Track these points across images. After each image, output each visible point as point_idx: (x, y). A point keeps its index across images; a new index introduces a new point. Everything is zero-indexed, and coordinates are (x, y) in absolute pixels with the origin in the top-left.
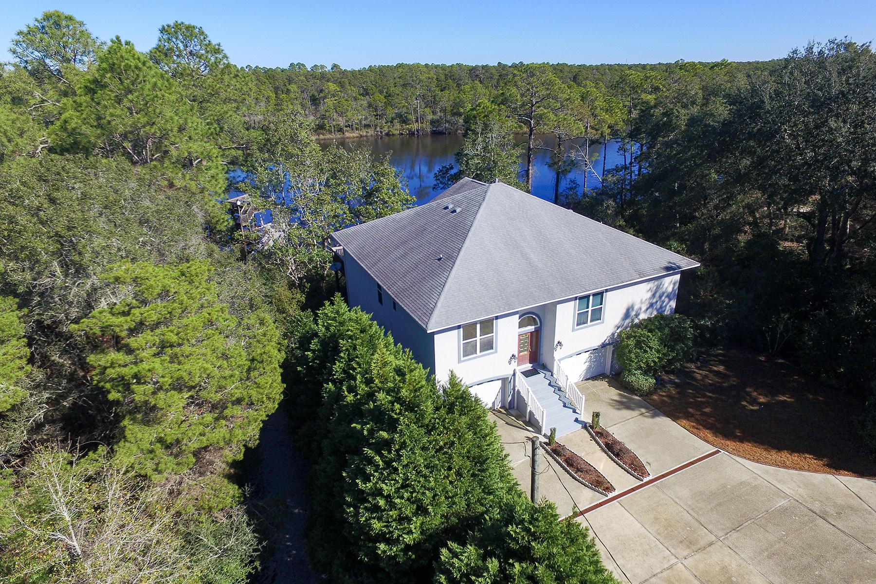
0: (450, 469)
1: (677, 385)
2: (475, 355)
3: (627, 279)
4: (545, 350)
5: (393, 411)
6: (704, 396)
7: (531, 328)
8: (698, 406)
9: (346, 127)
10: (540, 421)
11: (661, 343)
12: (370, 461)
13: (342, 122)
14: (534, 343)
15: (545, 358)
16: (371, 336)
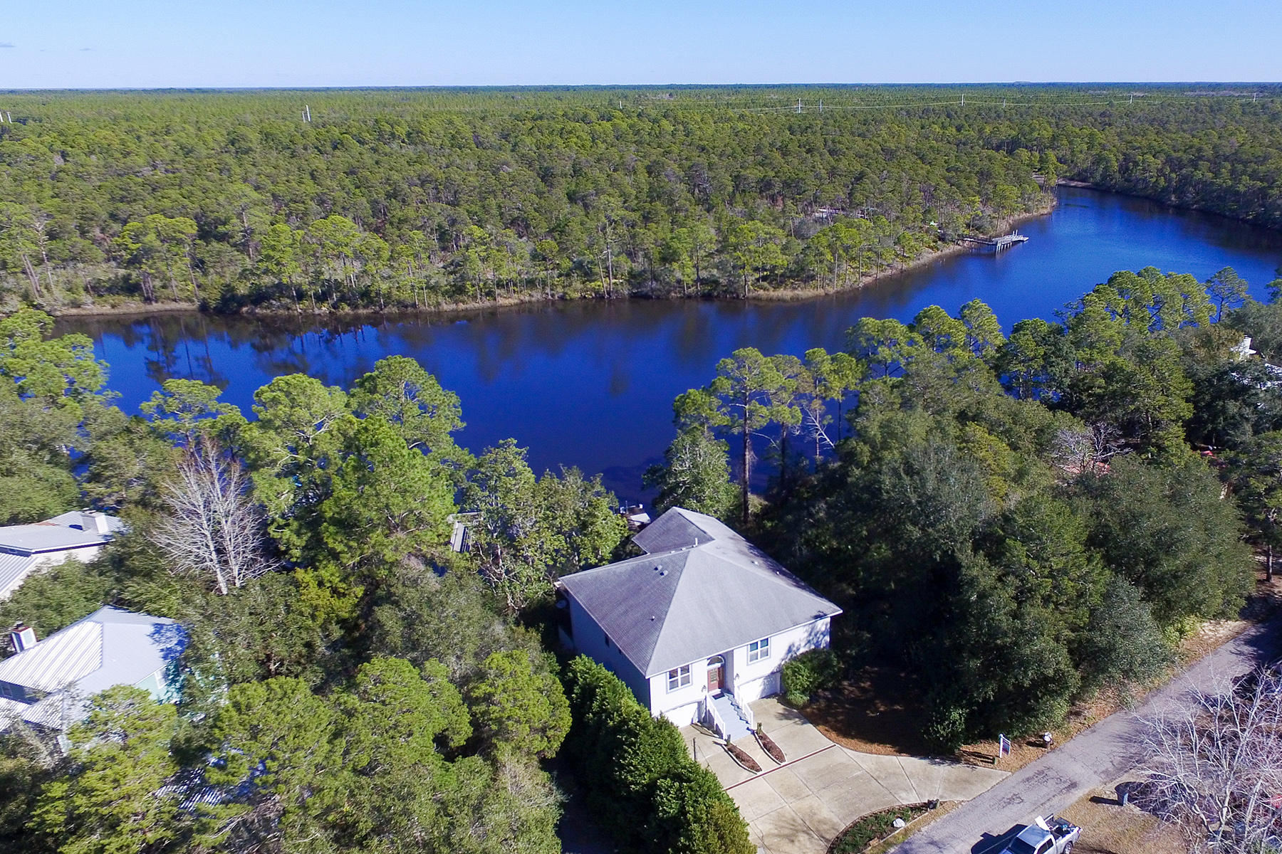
0: (661, 753)
1: (827, 700)
2: (677, 688)
3: (784, 628)
4: (728, 679)
5: (636, 729)
6: (844, 707)
7: (719, 665)
8: (835, 715)
9: (498, 287)
10: (722, 731)
11: (811, 672)
14: (721, 675)
15: (729, 685)
16: (614, 686)
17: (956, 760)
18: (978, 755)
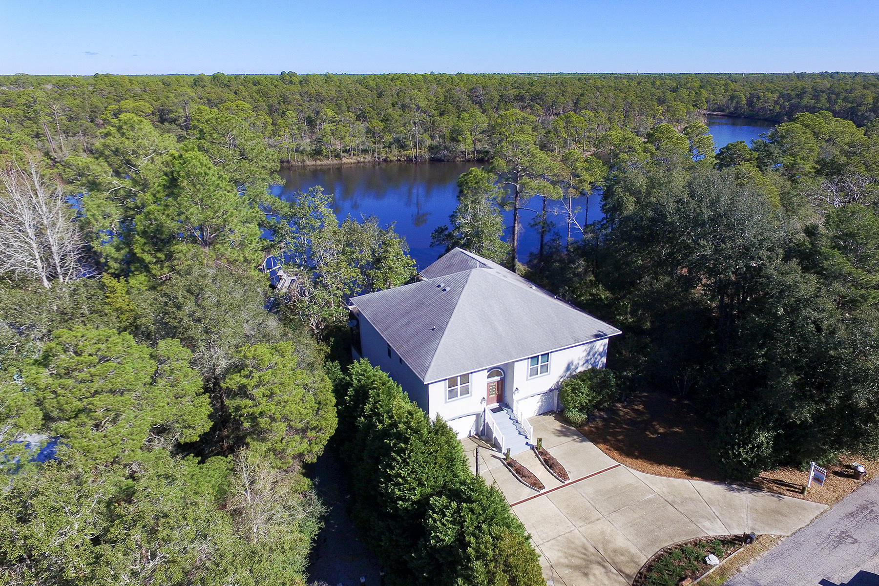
0: (435, 463)
1: (604, 419)
2: (456, 398)
3: (565, 344)
4: (507, 392)
5: (407, 433)
6: (621, 427)
7: (498, 378)
8: (614, 435)
9: (344, 152)
10: (501, 444)
11: (591, 390)
12: (394, 459)
13: (339, 147)
14: (500, 389)
15: (508, 399)
16: (388, 388)
17: (756, 487)
18: (781, 483)
